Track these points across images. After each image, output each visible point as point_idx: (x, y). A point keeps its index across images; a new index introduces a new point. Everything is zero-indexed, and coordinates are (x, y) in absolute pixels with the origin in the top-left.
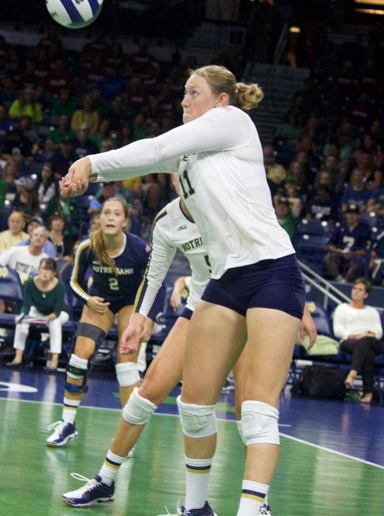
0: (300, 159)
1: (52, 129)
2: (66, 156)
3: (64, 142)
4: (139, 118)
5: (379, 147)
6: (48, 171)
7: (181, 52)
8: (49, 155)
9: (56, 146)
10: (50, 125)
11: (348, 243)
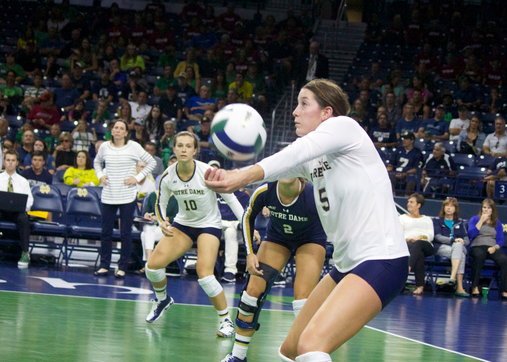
0: (362, 97)
1: (158, 78)
2: (170, 99)
3: (169, 88)
4: (229, 67)
5: (426, 86)
6: (157, 112)
7: (261, 12)
8: (157, 99)
9: (162, 92)
10: (157, 75)
11: (403, 163)
